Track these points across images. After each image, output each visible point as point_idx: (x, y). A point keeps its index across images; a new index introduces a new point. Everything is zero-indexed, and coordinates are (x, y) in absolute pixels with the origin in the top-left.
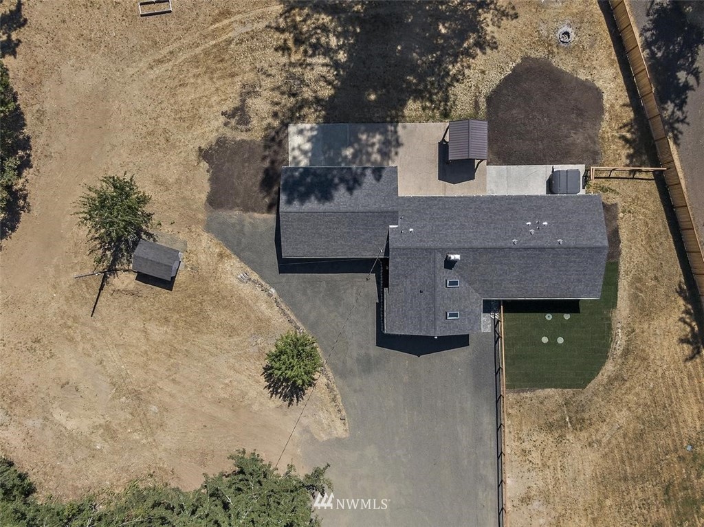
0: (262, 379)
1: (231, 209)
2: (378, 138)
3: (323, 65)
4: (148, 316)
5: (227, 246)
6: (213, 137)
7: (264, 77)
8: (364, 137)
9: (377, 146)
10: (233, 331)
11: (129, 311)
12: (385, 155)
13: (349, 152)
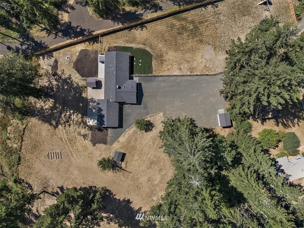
0: (148, 133)
1: (107, 139)
2: (91, 104)
3: (74, 116)
4: (132, 160)
5: (116, 140)
6: (90, 143)
7: (76, 130)
8: (90, 107)
9: (93, 104)
10: (136, 140)
11: (131, 164)
12: (95, 102)
13: (94, 111)
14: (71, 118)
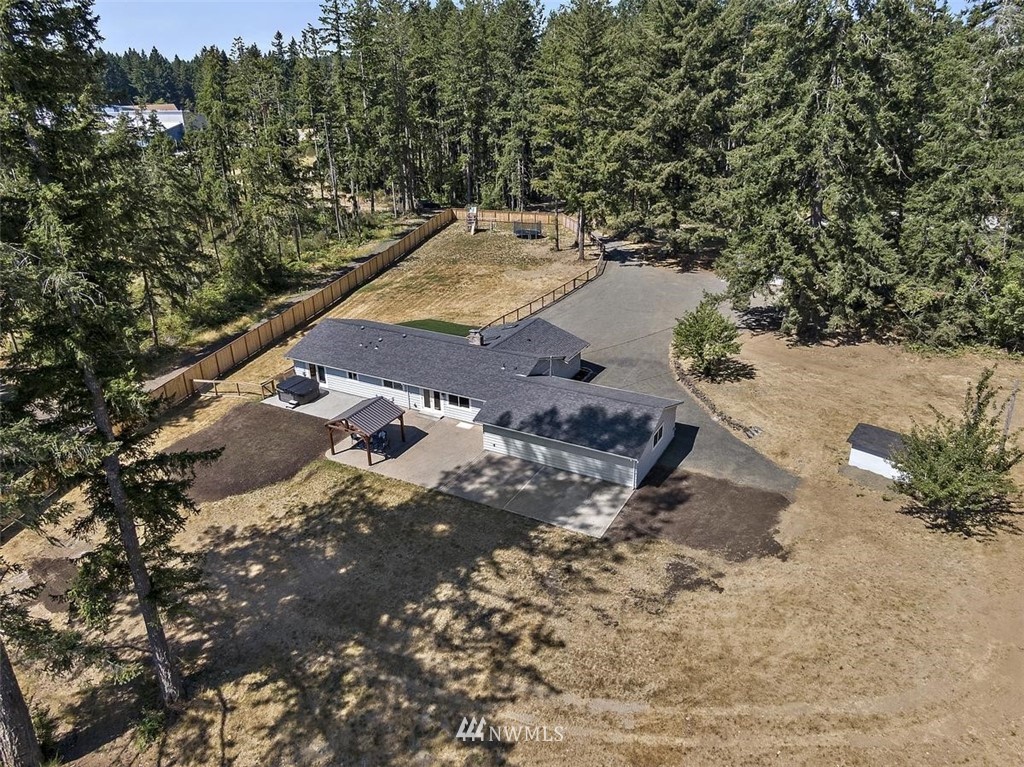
14: (493, 611)
